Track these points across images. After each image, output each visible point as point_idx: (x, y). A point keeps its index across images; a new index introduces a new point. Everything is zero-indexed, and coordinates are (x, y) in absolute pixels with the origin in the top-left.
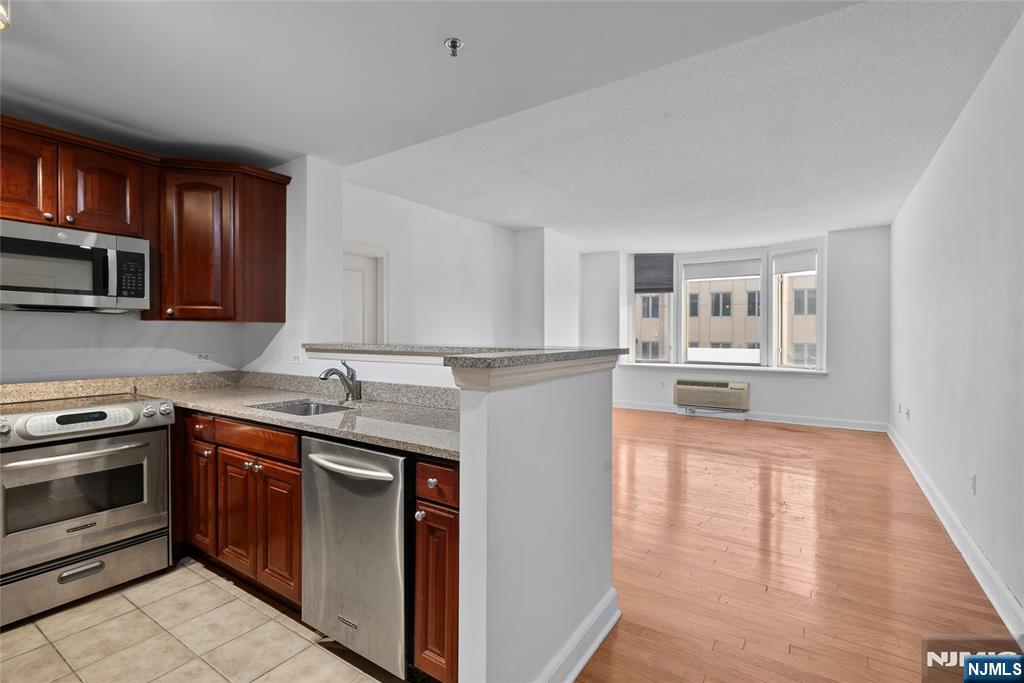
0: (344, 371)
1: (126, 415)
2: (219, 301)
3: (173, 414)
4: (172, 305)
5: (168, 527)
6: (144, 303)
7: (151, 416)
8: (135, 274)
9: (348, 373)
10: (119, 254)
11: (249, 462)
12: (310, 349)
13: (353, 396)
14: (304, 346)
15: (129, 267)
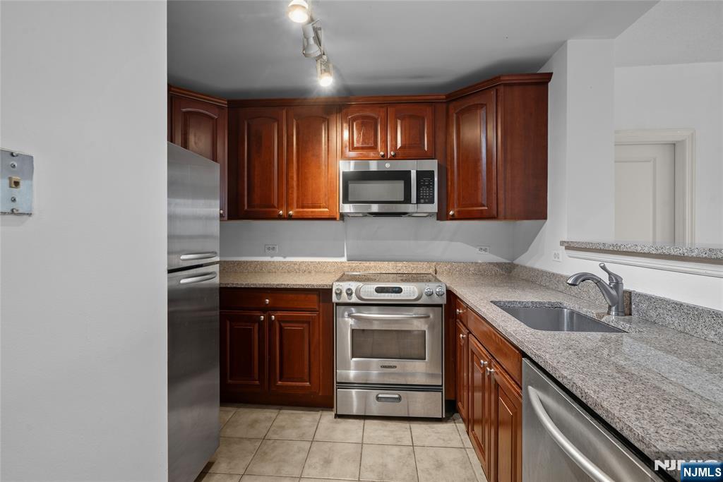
0: (605, 278)
1: (414, 292)
2: (484, 202)
3: (445, 296)
4: (453, 208)
5: (442, 386)
6: (434, 208)
7: (430, 295)
8: (428, 186)
9: (610, 279)
10: (418, 172)
11: (485, 360)
12: (570, 246)
13: (617, 309)
14: (562, 243)
15: (424, 182)
